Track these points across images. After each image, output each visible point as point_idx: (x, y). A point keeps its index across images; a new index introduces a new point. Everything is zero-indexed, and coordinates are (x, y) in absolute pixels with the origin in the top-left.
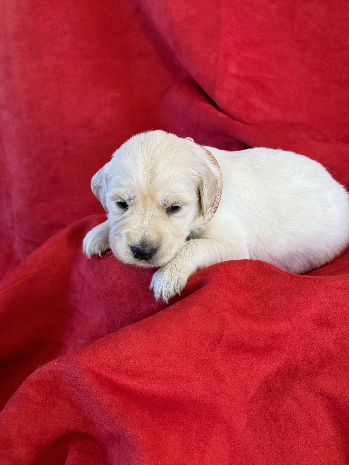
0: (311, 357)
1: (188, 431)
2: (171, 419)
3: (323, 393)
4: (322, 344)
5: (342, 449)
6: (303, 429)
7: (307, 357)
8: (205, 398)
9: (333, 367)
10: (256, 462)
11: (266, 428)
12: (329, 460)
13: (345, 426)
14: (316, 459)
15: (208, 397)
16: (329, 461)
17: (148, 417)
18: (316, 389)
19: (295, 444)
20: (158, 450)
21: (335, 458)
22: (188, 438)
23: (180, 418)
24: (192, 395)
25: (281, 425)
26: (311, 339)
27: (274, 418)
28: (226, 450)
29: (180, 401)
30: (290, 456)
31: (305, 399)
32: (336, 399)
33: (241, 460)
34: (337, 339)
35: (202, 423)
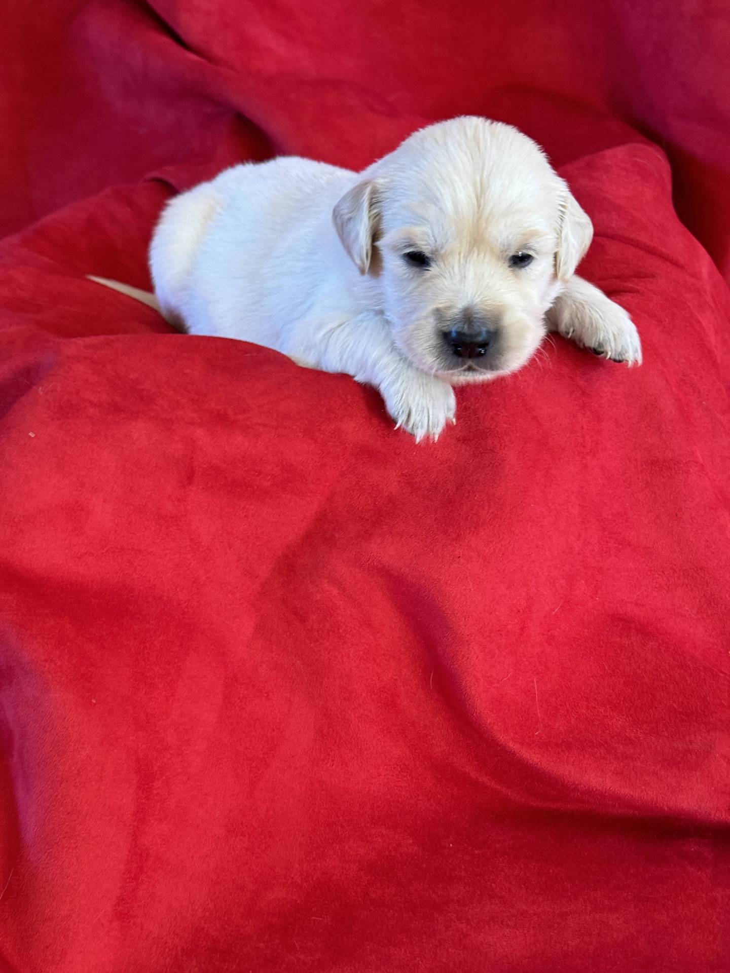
0: (360, 508)
1: (143, 648)
2: (113, 630)
3: (381, 566)
4: (378, 485)
5: (416, 657)
6: (350, 631)
7: (353, 509)
8: (178, 590)
9: (397, 523)
10: (272, 692)
11: (288, 633)
12: (395, 678)
13: (419, 619)
14: (374, 679)
15: (183, 588)
16: (396, 680)
17: (70, 628)
18: (369, 562)
19: (336, 657)
20: (89, 682)
21: (405, 675)
22: (144, 660)
23: (130, 629)
24: (154, 586)
25: (312, 628)
26: (359, 477)
27: (301, 616)
28: (218, 676)
29: (133, 596)
30: (328, 678)
31: (350, 581)
32: (403, 575)
33: (246, 692)
34: (403, 474)
35: (171, 634)
